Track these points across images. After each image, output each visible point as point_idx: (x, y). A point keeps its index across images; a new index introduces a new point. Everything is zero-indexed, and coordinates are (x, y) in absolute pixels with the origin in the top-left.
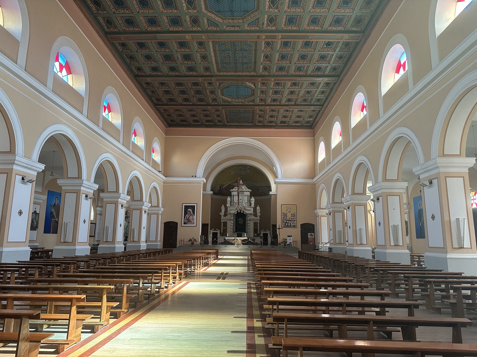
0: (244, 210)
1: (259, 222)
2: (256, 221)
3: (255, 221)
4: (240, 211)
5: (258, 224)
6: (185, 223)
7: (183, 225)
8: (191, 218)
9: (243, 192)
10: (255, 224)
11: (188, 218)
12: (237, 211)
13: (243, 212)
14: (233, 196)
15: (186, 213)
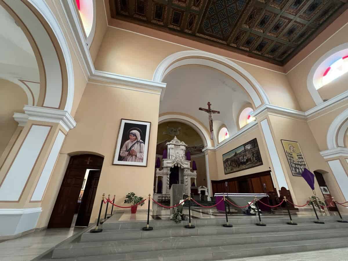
0: (182, 165)
1: (196, 178)
2: (194, 177)
3: (192, 177)
4: (178, 165)
5: (195, 180)
6: (120, 158)
7: (116, 162)
8: (136, 147)
9: (179, 146)
10: (192, 179)
11: (131, 148)
12: (174, 165)
13: (180, 167)
14: (170, 149)
15: (126, 137)
